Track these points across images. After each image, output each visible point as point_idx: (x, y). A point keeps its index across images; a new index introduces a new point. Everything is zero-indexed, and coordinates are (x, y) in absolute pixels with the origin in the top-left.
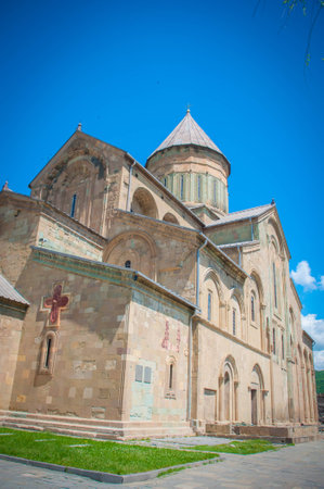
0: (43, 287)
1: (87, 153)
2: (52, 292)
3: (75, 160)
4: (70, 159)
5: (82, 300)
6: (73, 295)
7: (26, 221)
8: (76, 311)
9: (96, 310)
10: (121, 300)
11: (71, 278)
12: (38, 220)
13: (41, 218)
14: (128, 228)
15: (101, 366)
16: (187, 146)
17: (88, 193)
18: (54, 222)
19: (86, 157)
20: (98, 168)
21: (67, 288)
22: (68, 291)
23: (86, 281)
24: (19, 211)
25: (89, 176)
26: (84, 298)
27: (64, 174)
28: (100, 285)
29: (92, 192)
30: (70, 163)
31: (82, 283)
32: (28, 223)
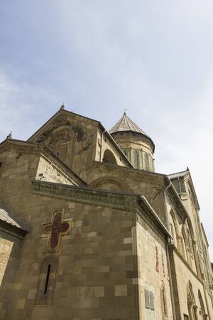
0: (43, 214)
1: (68, 124)
2: (52, 219)
3: (58, 129)
4: (54, 128)
5: (84, 225)
6: (74, 221)
7: (27, 160)
8: (78, 236)
9: (99, 234)
10: (127, 224)
11: (72, 205)
12: (39, 160)
13: (41, 159)
14: (104, 175)
15: (110, 291)
16: (127, 132)
17: (69, 151)
18: (50, 163)
19: (68, 127)
20: (77, 134)
21: (68, 215)
22: (68, 218)
23: (87, 208)
24: (20, 154)
25: (70, 140)
26: (86, 223)
27: (50, 138)
28: (102, 210)
29: (73, 150)
30: (54, 131)
31: (83, 209)
32: (28, 163)
